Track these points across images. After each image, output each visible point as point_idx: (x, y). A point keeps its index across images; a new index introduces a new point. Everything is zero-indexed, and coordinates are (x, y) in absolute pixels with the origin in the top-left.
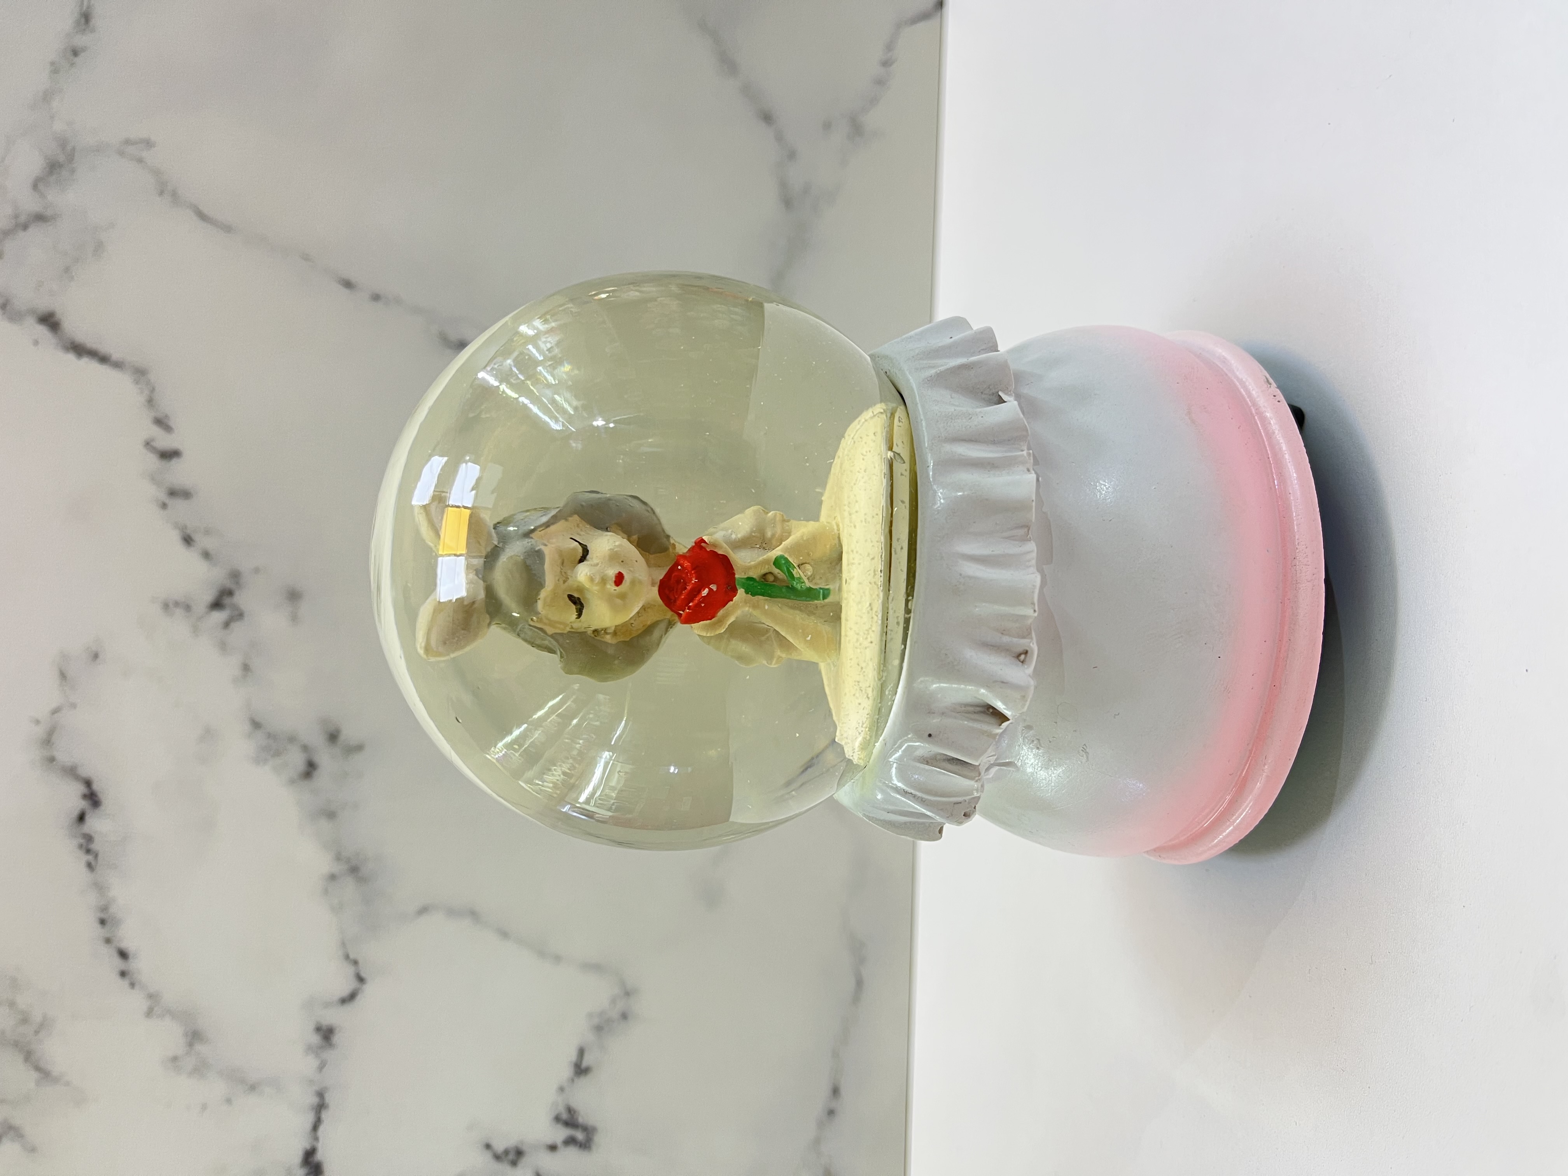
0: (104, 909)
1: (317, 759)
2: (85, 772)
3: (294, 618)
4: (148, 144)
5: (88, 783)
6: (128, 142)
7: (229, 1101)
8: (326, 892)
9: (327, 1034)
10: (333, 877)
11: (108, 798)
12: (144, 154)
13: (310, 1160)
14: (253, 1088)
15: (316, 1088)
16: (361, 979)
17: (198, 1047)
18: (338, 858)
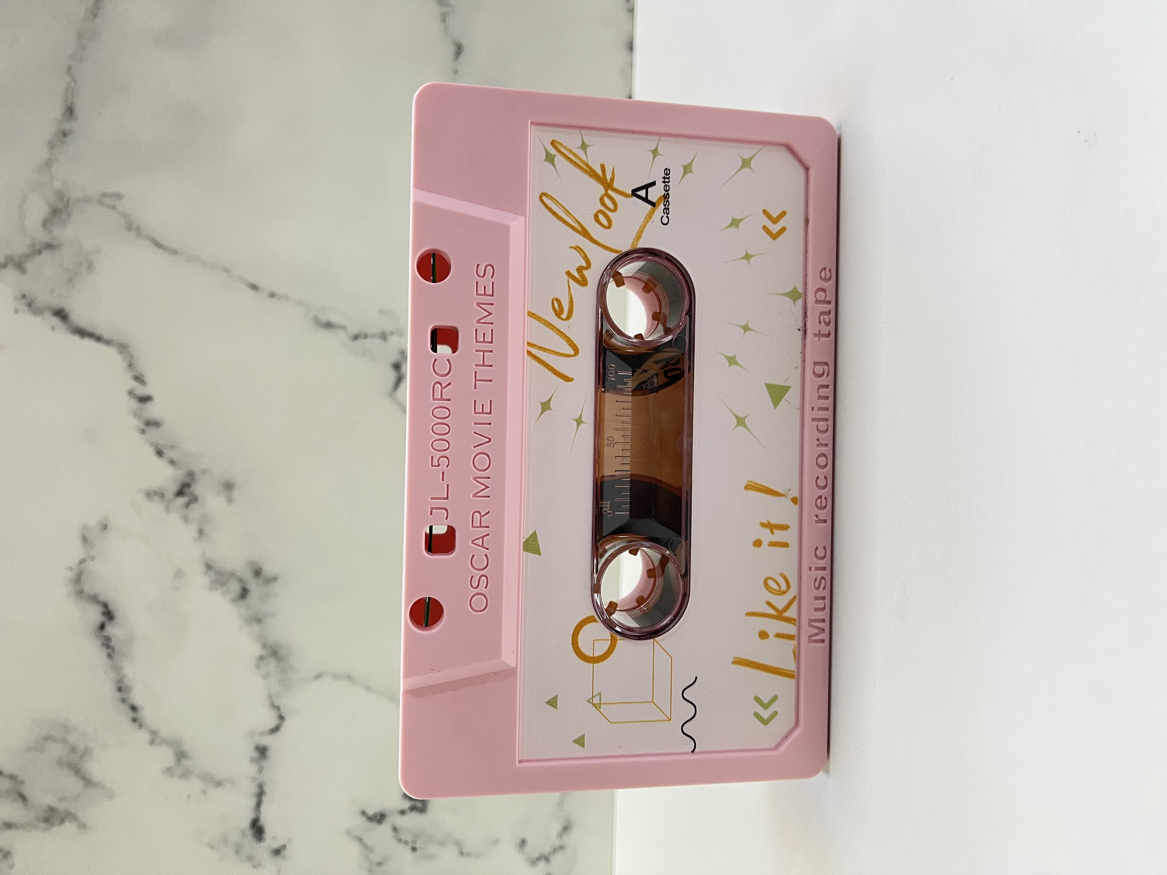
0: (120, 681)
1: (248, 587)
2: (103, 599)
3: (230, 500)
4: (119, 196)
5: (105, 605)
6: (104, 195)
7: (204, 792)
8: (258, 666)
9: (262, 751)
10: (261, 658)
11: (119, 614)
12: (116, 203)
13: (256, 825)
14: (219, 784)
15: (257, 782)
16: (282, 718)
17: (184, 762)
18: (265, 646)
